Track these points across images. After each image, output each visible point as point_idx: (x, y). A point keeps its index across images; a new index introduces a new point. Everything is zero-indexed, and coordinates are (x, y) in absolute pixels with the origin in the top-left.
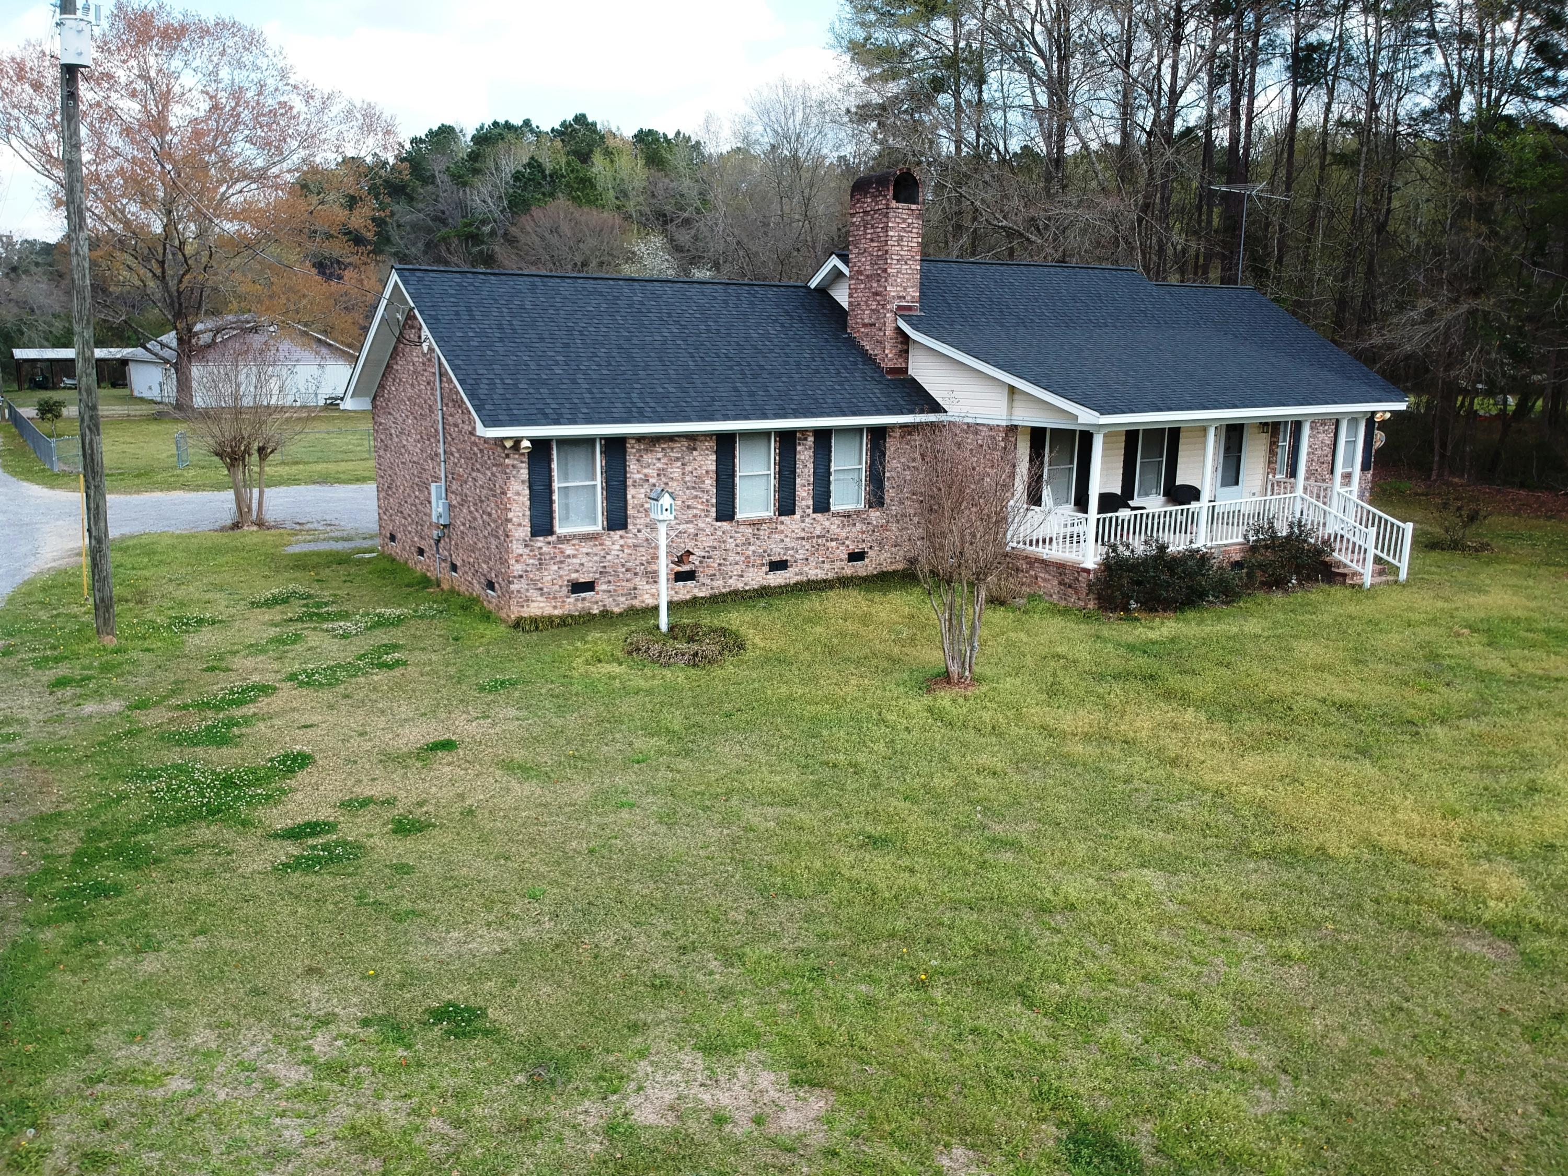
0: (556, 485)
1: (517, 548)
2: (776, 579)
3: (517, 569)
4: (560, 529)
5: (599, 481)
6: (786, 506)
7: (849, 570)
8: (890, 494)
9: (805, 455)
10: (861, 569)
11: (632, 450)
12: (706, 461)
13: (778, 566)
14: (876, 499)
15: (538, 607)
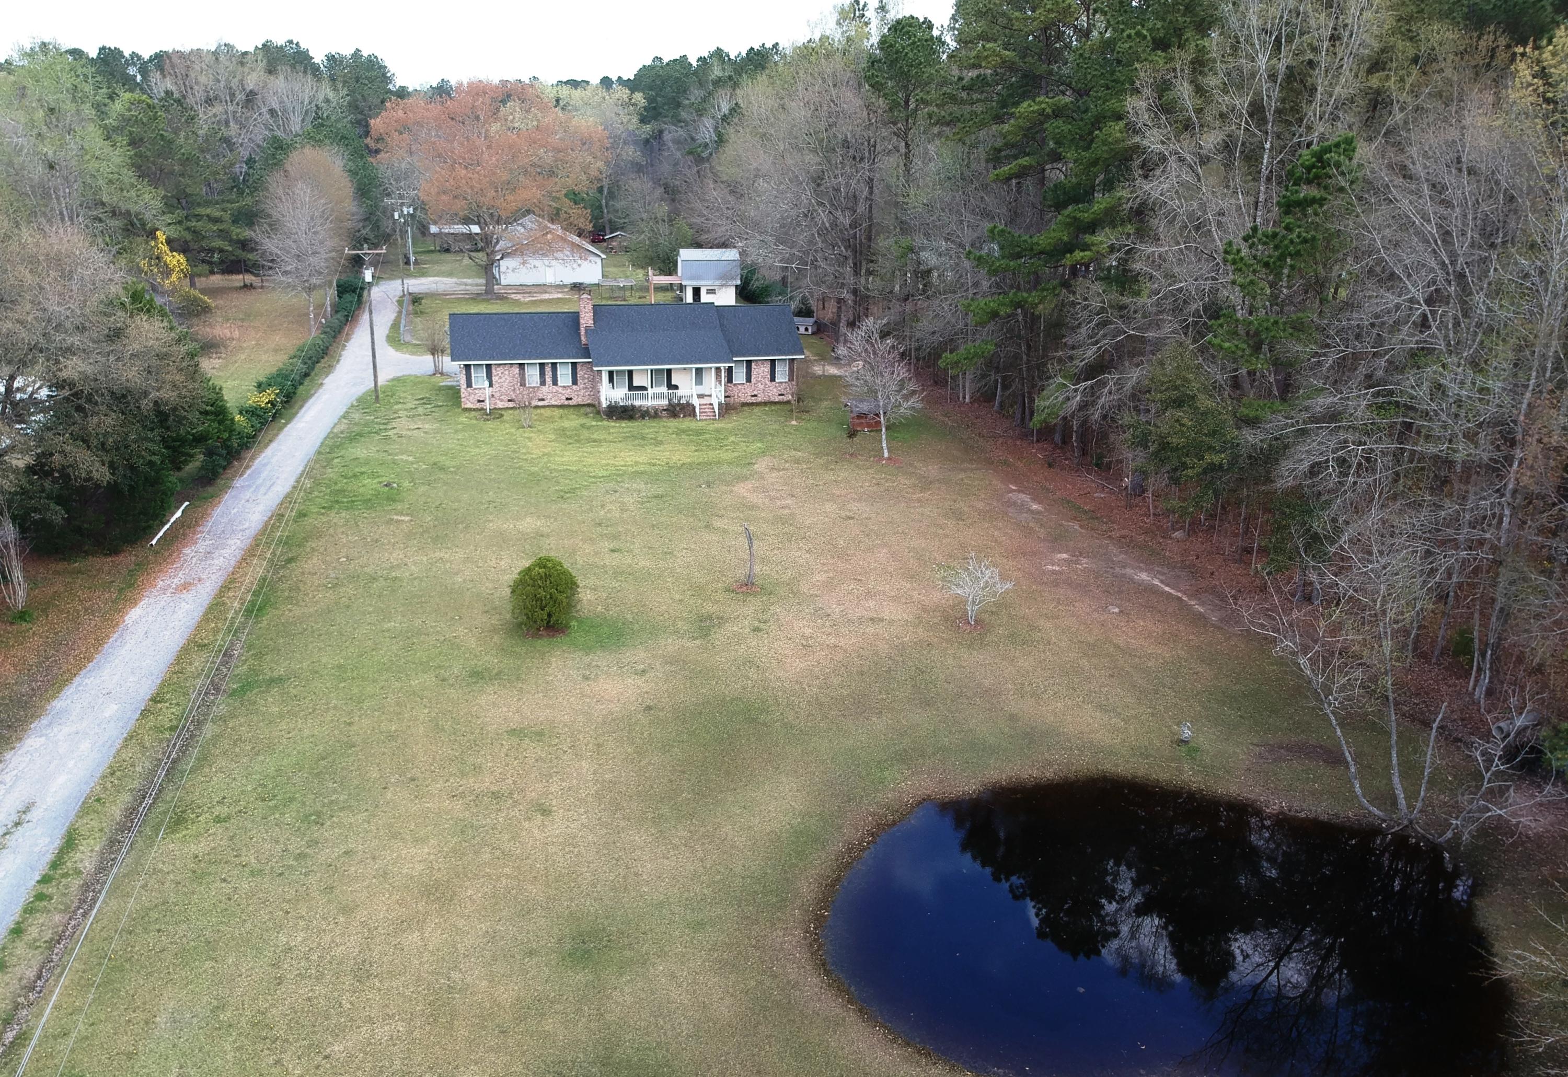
0: (473, 375)
1: (462, 390)
2: (541, 403)
3: (463, 395)
4: (474, 386)
5: (485, 375)
6: (543, 383)
7: (566, 403)
8: (580, 381)
9: (548, 369)
10: (570, 402)
11: (493, 367)
12: (517, 371)
13: (543, 400)
14: (575, 382)
15: (469, 405)
